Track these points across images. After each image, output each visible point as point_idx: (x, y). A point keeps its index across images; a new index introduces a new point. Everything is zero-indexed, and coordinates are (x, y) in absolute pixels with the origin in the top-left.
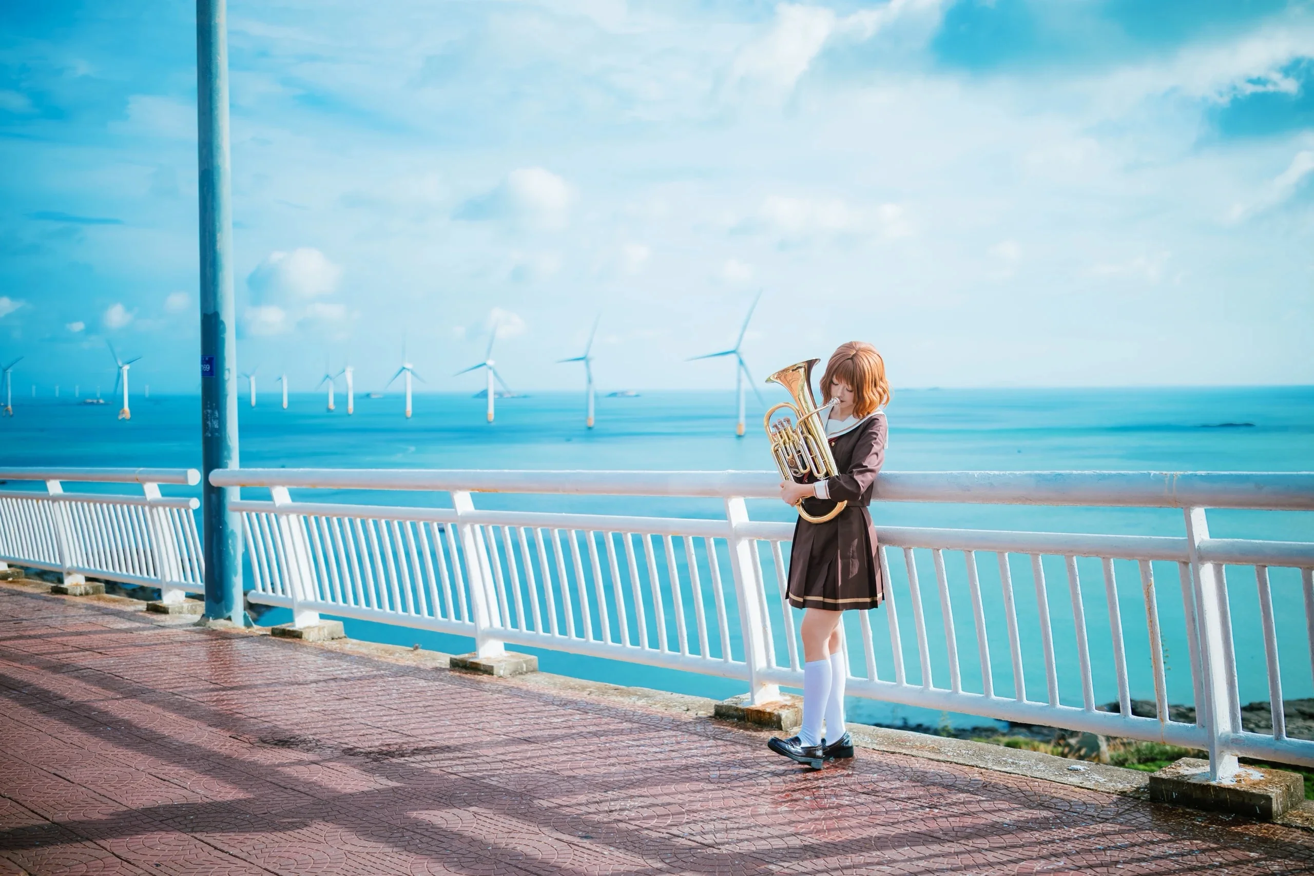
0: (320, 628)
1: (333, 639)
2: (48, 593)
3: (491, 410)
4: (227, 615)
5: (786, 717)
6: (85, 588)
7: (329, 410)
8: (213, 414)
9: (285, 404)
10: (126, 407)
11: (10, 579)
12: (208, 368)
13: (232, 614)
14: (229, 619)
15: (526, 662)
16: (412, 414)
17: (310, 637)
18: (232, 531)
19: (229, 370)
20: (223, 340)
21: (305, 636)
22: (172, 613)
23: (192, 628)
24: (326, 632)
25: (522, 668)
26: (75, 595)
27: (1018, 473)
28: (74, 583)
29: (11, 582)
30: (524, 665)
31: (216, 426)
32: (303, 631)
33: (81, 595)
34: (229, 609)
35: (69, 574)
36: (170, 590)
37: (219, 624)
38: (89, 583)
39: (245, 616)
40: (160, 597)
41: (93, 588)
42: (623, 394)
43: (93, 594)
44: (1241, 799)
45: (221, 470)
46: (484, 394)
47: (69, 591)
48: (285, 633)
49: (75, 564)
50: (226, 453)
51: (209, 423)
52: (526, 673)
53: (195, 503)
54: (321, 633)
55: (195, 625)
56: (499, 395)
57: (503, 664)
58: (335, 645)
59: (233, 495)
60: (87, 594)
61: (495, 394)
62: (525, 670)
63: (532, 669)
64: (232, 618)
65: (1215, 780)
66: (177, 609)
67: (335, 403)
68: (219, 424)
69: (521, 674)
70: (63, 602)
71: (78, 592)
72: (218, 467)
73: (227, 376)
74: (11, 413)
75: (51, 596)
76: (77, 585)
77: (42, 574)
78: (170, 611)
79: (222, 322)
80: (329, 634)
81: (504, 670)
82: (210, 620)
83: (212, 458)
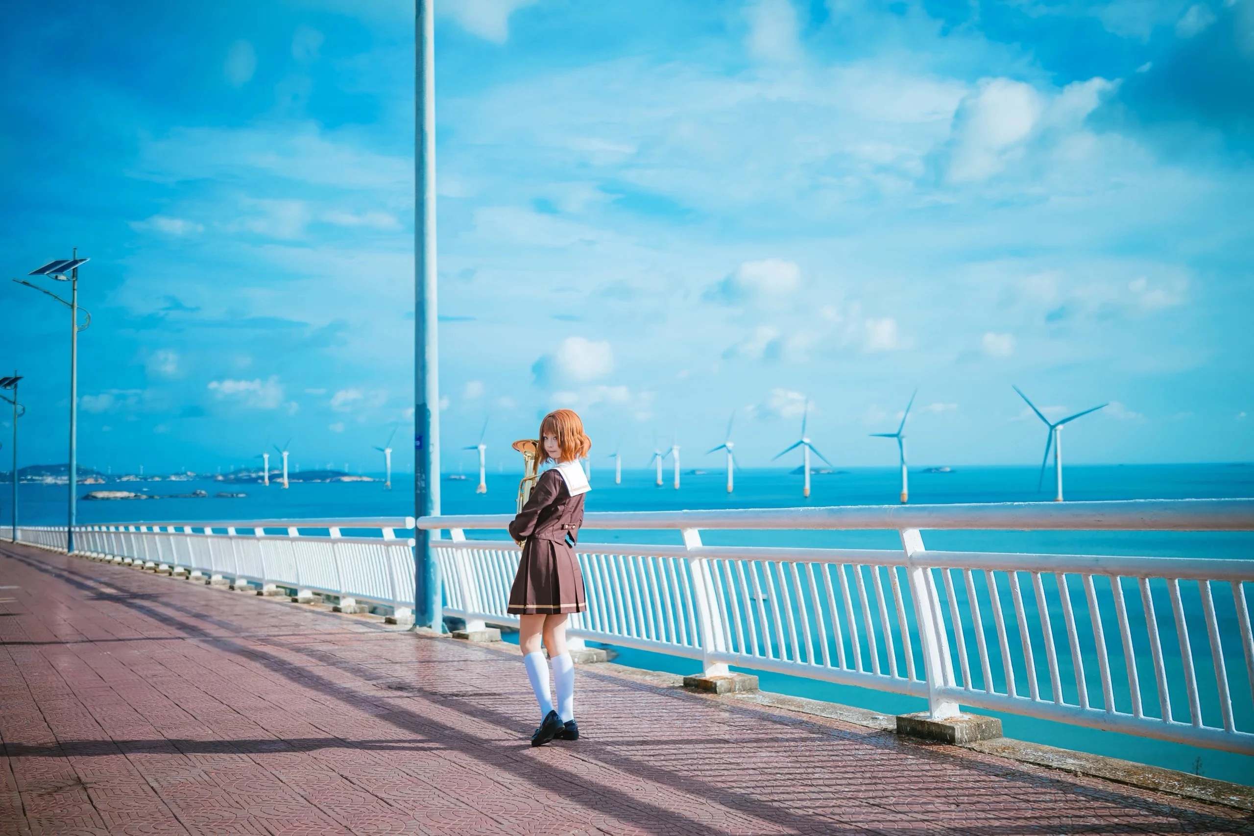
0: (482, 633)
1: (492, 641)
2: (330, 611)
3: (808, 486)
4: (429, 625)
5: (721, 685)
6: (354, 609)
7: (658, 485)
8: (421, 476)
9: (619, 480)
10: (483, 483)
11: (312, 603)
12: (418, 443)
13: (433, 624)
14: (430, 627)
15: (596, 654)
16: (734, 489)
17: (474, 639)
18: (434, 563)
19: (433, 444)
20: (429, 422)
21: (470, 638)
22: (400, 624)
23: (405, 633)
24: (487, 636)
25: (593, 658)
26: (347, 613)
28: (347, 604)
29: (312, 605)
30: (595, 657)
31: (423, 485)
32: (470, 634)
33: (351, 613)
34: (430, 620)
35: (344, 597)
36: (400, 608)
37: (423, 630)
38: (358, 605)
39: (443, 626)
40: (393, 613)
41: (359, 608)
42: (938, 470)
43: (360, 613)
44: (940, 730)
45: (427, 517)
46: (801, 470)
47: (343, 610)
48: (460, 636)
49: (348, 591)
50: (430, 505)
51: (419, 483)
52: (596, 662)
53: (412, 542)
54: (483, 636)
55: (409, 631)
56: (816, 471)
57: (578, 654)
58: (491, 645)
59: (435, 535)
60: (355, 613)
61: (811, 470)
62: (595, 660)
63: (601, 660)
64: (433, 626)
65: (931, 718)
66: (403, 621)
67: (663, 480)
68: (425, 484)
69: (592, 662)
70: (339, 618)
71: (349, 611)
72: (425, 515)
73: (431, 449)
74: (390, 488)
75: (331, 613)
76: (349, 606)
77: (328, 598)
78: (398, 622)
79: (428, 411)
80: (490, 637)
81: (578, 659)
82: (418, 627)
83: (421, 508)
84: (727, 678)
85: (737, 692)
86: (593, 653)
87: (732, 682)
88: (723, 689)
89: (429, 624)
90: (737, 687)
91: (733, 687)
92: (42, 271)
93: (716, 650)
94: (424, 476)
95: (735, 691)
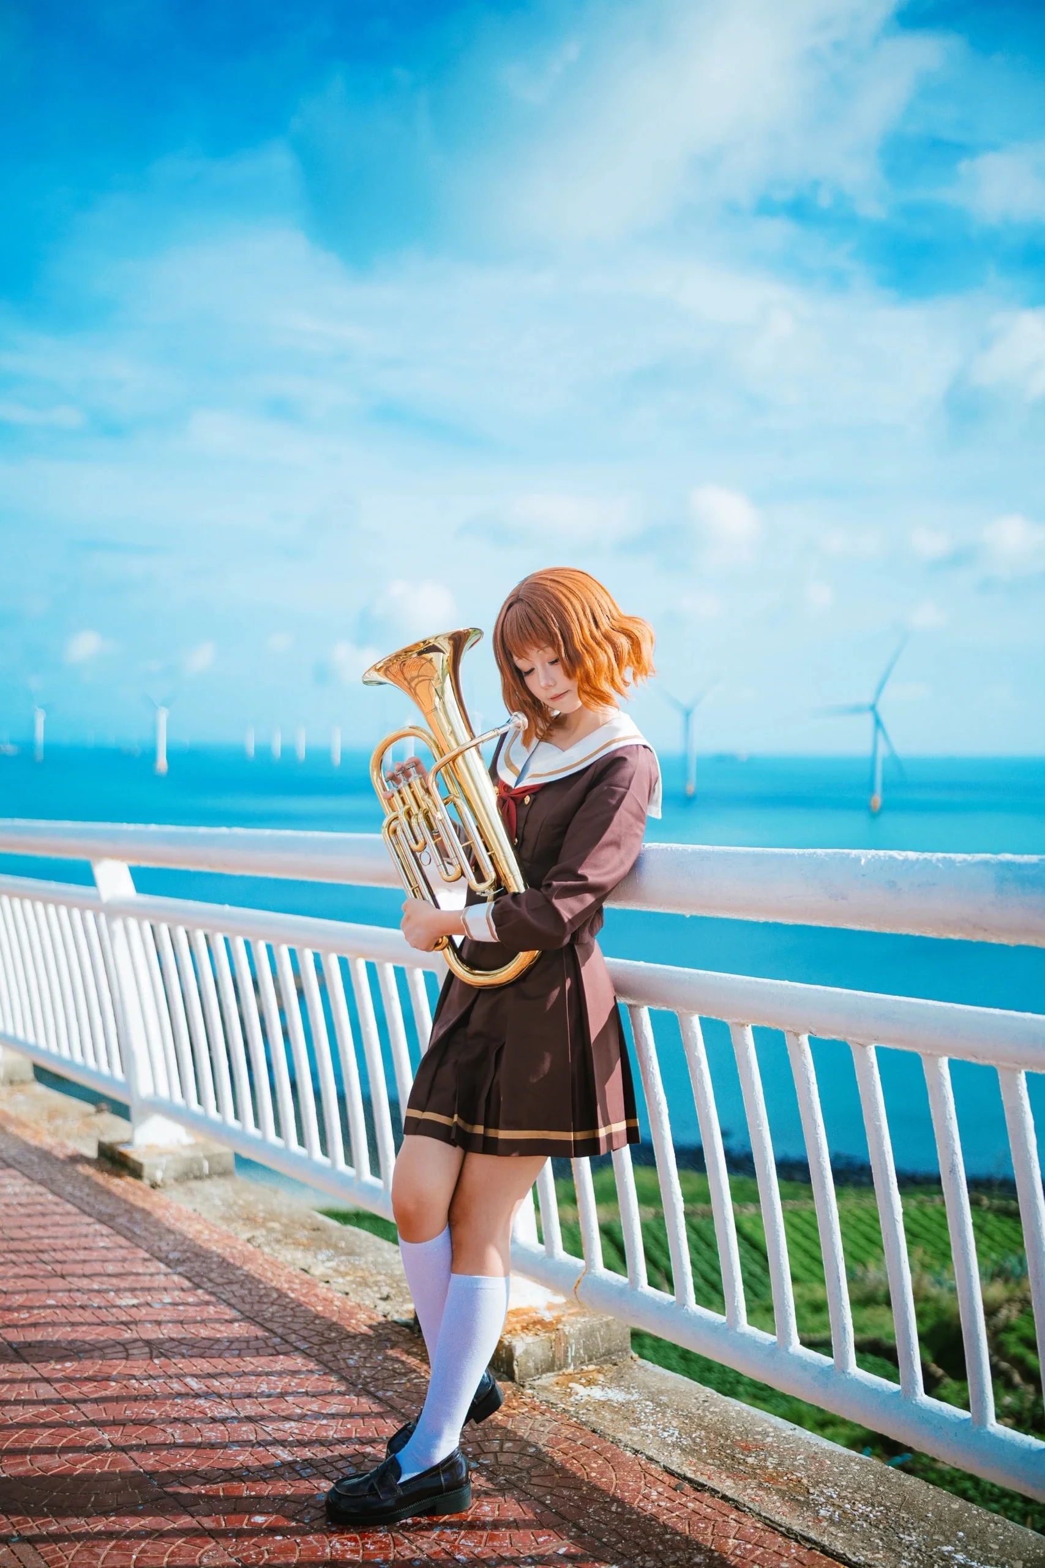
1: (11, 1083)
25: (201, 1169)
27: (960, 857)
30: (206, 1164)
52: (209, 1176)
57: (166, 1159)
62: (206, 1170)
63: (221, 1171)
69: (196, 1178)
81: (164, 1171)
84: (542, 1324)
85: (571, 1370)
86: (201, 1155)
87: (558, 1340)
88: (531, 1364)
90: (571, 1353)
91: (560, 1354)
95: (566, 1365)
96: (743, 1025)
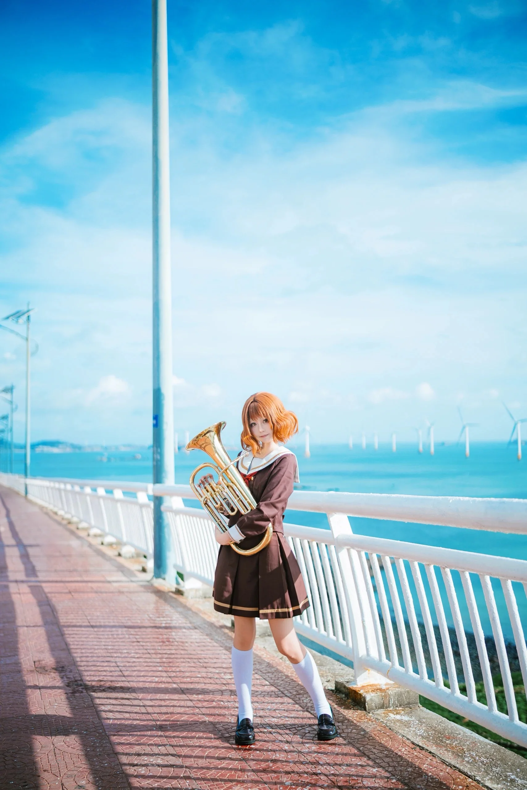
0: (197, 590)
1: (205, 597)
5: (371, 700)
8: (157, 450)
12: (155, 422)
13: (167, 576)
14: (164, 579)
22: (148, 573)
23: (145, 584)
24: (201, 593)
34: (164, 573)
35: (124, 544)
36: (148, 558)
37: (159, 582)
45: (162, 485)
48: (179, 592)
50: (164, 475)
54: (198, 593)
55: (148, 581)
66: (149, 571)
72: (160, 482)
76: (127, 552)
79: (163, 394)
80: (203, 594)
82: (155, 579)
83: (158, 478)
84: (381, 690)
85: (391, 709)
87: (386, 696)
88: (373, 705)
89: (163, 576)
90: (392, 702)
91: (386, 702)
92: (8, 318)
93: (368, 654)
94: (159, 450)
96: (429, 565)
